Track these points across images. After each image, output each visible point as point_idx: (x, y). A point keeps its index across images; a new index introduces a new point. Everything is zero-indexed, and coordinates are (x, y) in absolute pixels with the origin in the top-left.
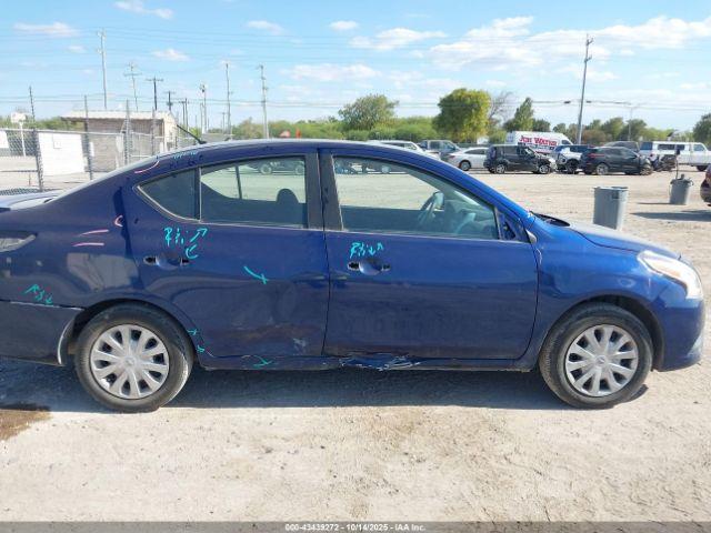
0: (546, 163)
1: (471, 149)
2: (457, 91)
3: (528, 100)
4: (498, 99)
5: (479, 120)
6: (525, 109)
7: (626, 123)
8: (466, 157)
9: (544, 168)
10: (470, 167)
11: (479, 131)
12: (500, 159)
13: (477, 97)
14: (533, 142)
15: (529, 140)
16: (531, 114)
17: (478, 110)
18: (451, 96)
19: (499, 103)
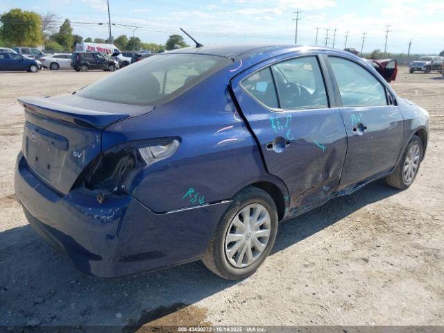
0: (112, 64)
1: (56, 54)
2: (13, 11)
3: (67, 20)
4: (46, 19)
5: (35, 33)
6: (66, 27)
7: (129, 39)
8: (55, 60)
9: (112, 67)
10: (59, 67)
11: (37, 41)
12: (82, 62)
13: (31, 16)
14: (96, 50)
15: (93, 48)
16: (70, 30)
17: (34, 25)
18: (9, 14)
19: (47, 21)
